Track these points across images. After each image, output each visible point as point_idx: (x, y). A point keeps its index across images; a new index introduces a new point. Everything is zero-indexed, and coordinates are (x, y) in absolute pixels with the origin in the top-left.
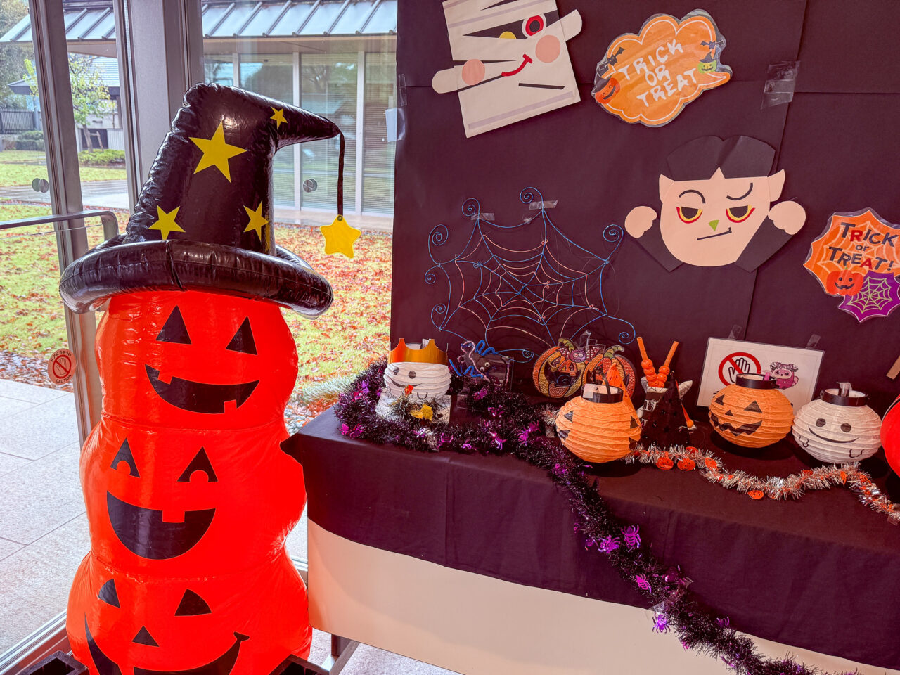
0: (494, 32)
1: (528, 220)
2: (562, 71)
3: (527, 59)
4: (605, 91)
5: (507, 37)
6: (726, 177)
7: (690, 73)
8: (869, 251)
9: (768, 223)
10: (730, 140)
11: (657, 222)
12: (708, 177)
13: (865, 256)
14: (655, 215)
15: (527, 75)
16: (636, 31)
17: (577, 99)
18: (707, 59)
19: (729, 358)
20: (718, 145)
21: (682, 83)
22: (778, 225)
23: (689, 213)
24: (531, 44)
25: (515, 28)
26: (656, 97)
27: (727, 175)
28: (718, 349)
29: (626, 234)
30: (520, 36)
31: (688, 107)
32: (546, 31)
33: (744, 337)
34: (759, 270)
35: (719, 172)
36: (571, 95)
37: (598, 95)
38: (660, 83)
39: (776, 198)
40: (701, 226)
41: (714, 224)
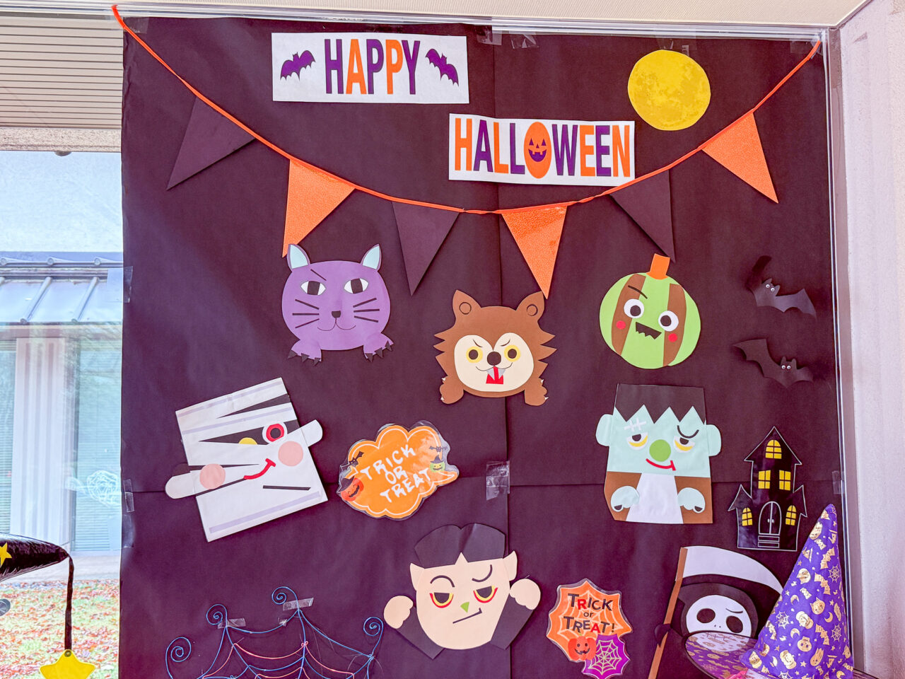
0: (234, 438)
1: (284, 623)
2: (308, 474)
3: (270, 463)
4: (350, 489)
5: (248, 443)
7: (424, 472)
8: (594, 617)
9: (511, 600)
10: (466, 526)
11: (414, 610)
12: (454, 562)
13: (592, 621)
14: (411, 603)
15: (271, 477)
16: (373, 438)
17: (324, 498)
18: (437, 459)
20: (456, 533)
21: (418, 481)
22: (518, 601)
23: (442, 598)
24: (273, 449)
25: (256, 435)
26: (397, 493)
27: (470, 559)
29: (386, 625)
30: (261, 441)
31: (426, 503)
32: (287, 437)
34: (512, 645)
35: (462, 557)
36: (318, 495)
37: (343, 493)
38: (399, 481)
39: (513, 577)
40: (454, 609)
41: (465, 606)
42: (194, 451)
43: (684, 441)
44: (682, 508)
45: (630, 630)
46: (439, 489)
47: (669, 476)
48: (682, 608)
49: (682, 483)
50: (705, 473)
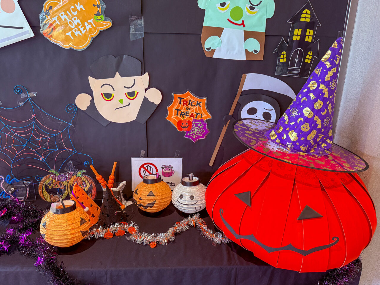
1: (21, 104)
4: (47, 29)
7: (91, 21)
8: (191, 110)
9: (146, 100)
10: (119, 56)
11: (92, 101)
12: (113, 77)
14: (90, 98)
17: (33, 35)
18: (98, 14)
19: (142, 166)
21: (88, 27)
22: (150, 100)
23: (108, 96)
26: (76, 34)
27: (122, 76)
29: (78, 108)
31: (94, 40)
34: (147, 122)
35: (117, 74)
36: (28, 33)
37: (44, 30)
38: (77, 26)
39: (147, 87)
40: (115, 102)
41: (121, 101)
43: (252, 8)
44: (246, 50)
45: (210, 117)
46: (101, 32)
47: (241, 30)
49: (248, 35)
50: (262, 29)
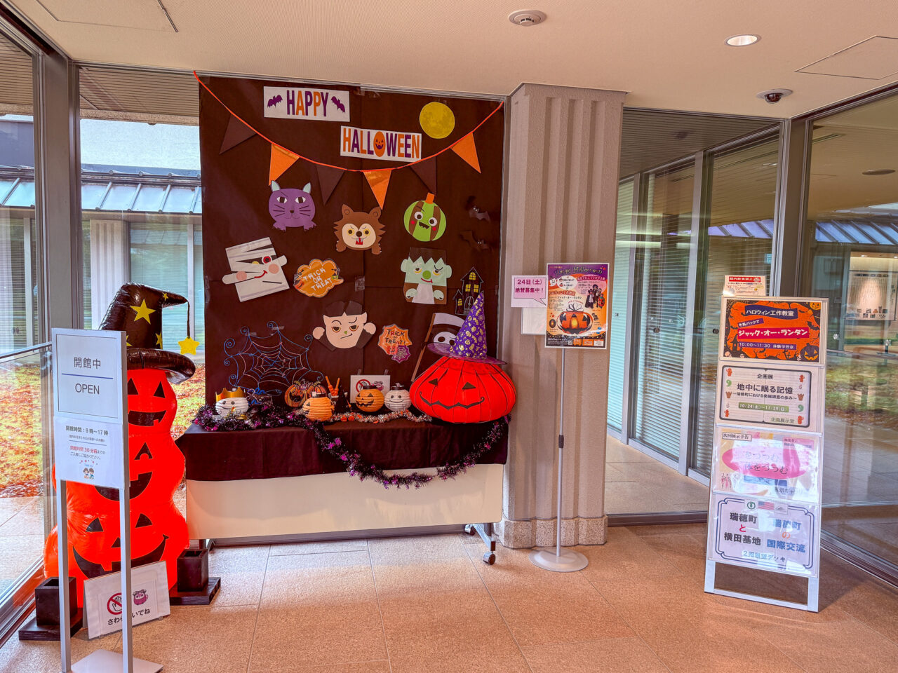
0: (250, 261)
1: (272, 335)
2: (281, 277)
3: (265, 272)
4: (299, 284)
5: (255, 264)
6: (347, 315)
7: (329, 279)
8: (397, 338)
9: (364, 331)
10: (346, 301)
11: (325, 333)
12: (341, 315)
13: (397, 340)
14: (324, 330)
15: (266, 278)
16: (308, 264)
17: (288, 287)
18: (335, 275)
19: (359, 382)
20: (342, 304)
21: (327, 283)
22: (367, 331)
23: (336, 329)
24: (266, 266)
25: (259, 260)
26: (318, 287)
28: (355, 379)
29: (314, 338)
30: (261, 263)
31: (330, 291)
32: (272, 262)
33: (363, 373)
34: (364, 348)
35: (344, 313)
36: (285, 286)
37: (296, 286)
38: (319, 282)
39: (365, 322)
40: (341, 333)
41: (346, 332)
42: (234, 265)
43: (437, 272)
44: (435, 298)
45: (411, 344)
46: (335, 286)
47: (430, 286)
48: (432, 336)
50: (444, 284)
